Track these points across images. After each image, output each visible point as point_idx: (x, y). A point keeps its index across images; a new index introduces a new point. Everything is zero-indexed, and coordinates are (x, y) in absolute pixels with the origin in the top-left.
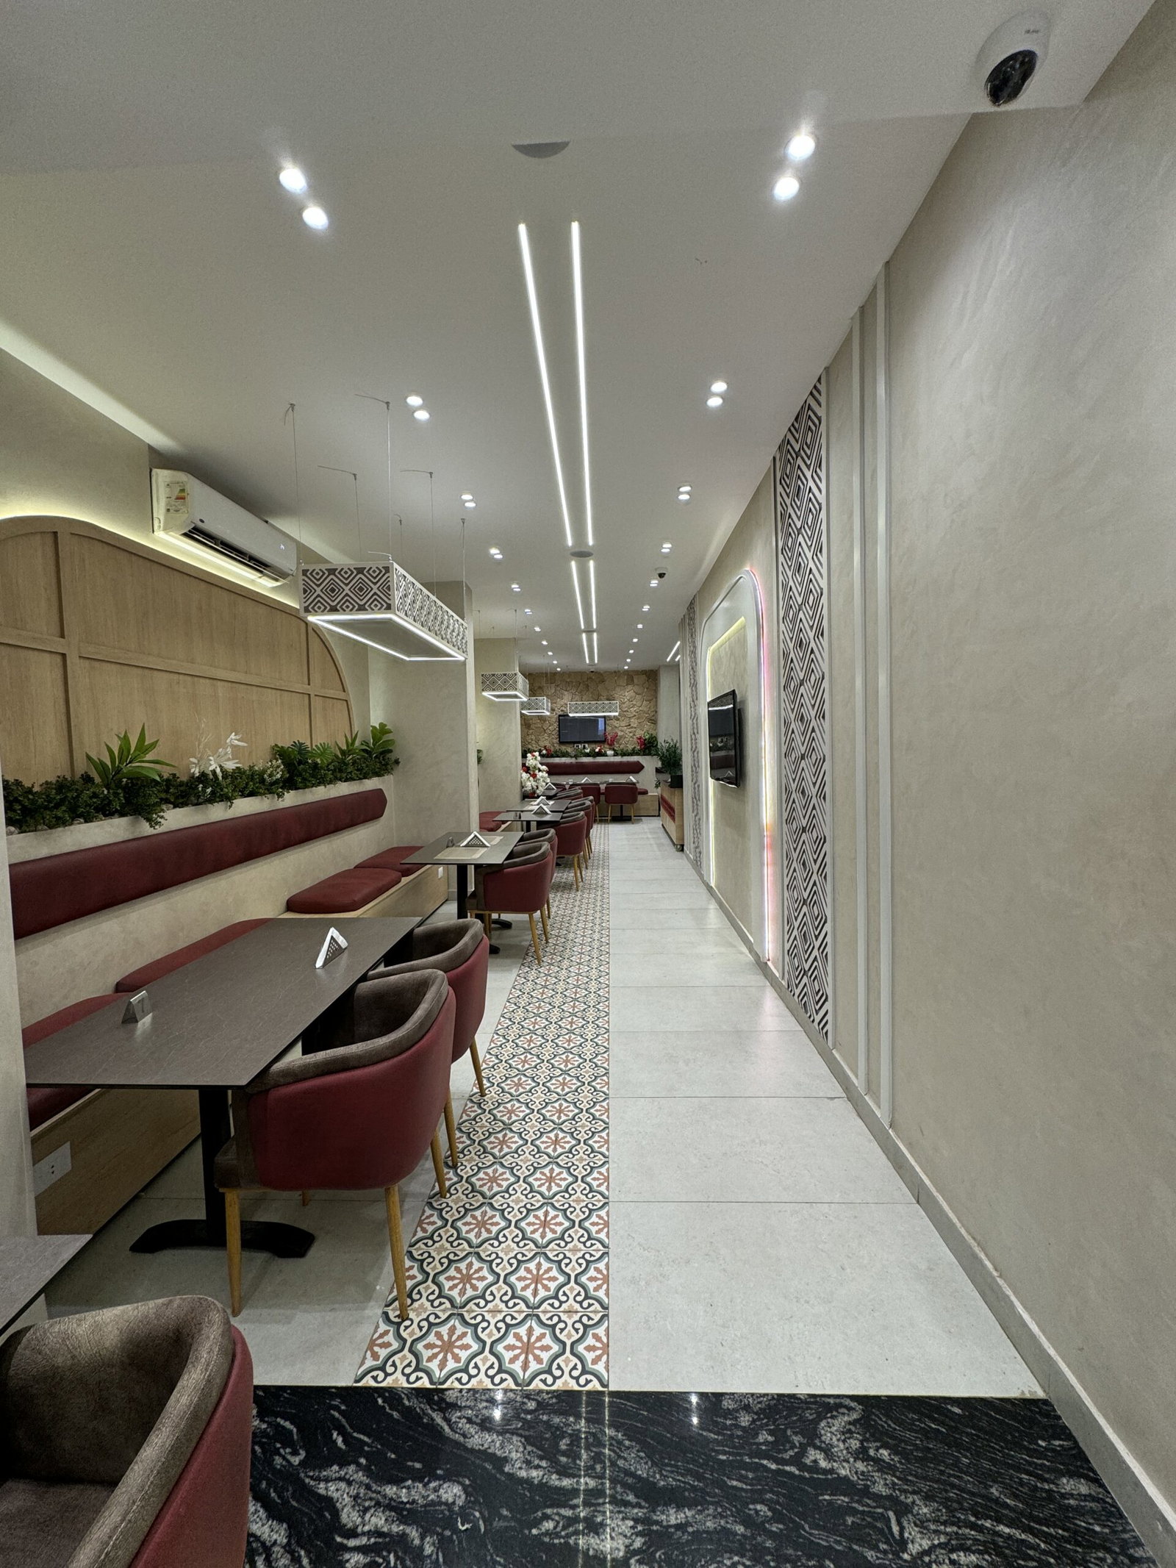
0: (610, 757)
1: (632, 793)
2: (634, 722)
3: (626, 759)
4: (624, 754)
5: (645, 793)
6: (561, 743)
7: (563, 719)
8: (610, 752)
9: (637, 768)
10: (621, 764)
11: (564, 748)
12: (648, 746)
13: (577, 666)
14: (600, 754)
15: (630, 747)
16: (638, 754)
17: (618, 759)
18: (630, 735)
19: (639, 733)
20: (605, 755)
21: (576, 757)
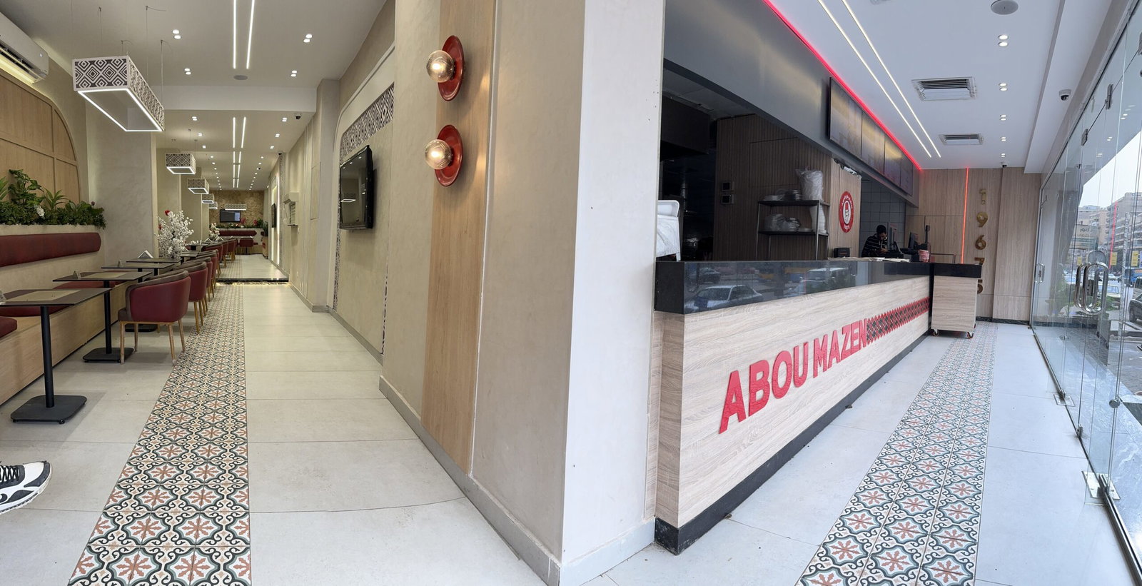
0: (242, 229)
1: (251, 243)
2: (253, 214)
3: (249, 229)
4: (248, 227)
5: (257, 244)
6: (221, 222)
7: (222, 212)
8: (242, 227)
9: (254, 234)
10: (247, 231)
11: (222, 224)
12: (259, 224)
13: (231, 189)
14: (238, 227)
15: (251, 225)
16: (254, 227)
17: (245, 229)
18: (251, 220)
19: (255, 218)
20: (240, 228)
21: (227, 228)
